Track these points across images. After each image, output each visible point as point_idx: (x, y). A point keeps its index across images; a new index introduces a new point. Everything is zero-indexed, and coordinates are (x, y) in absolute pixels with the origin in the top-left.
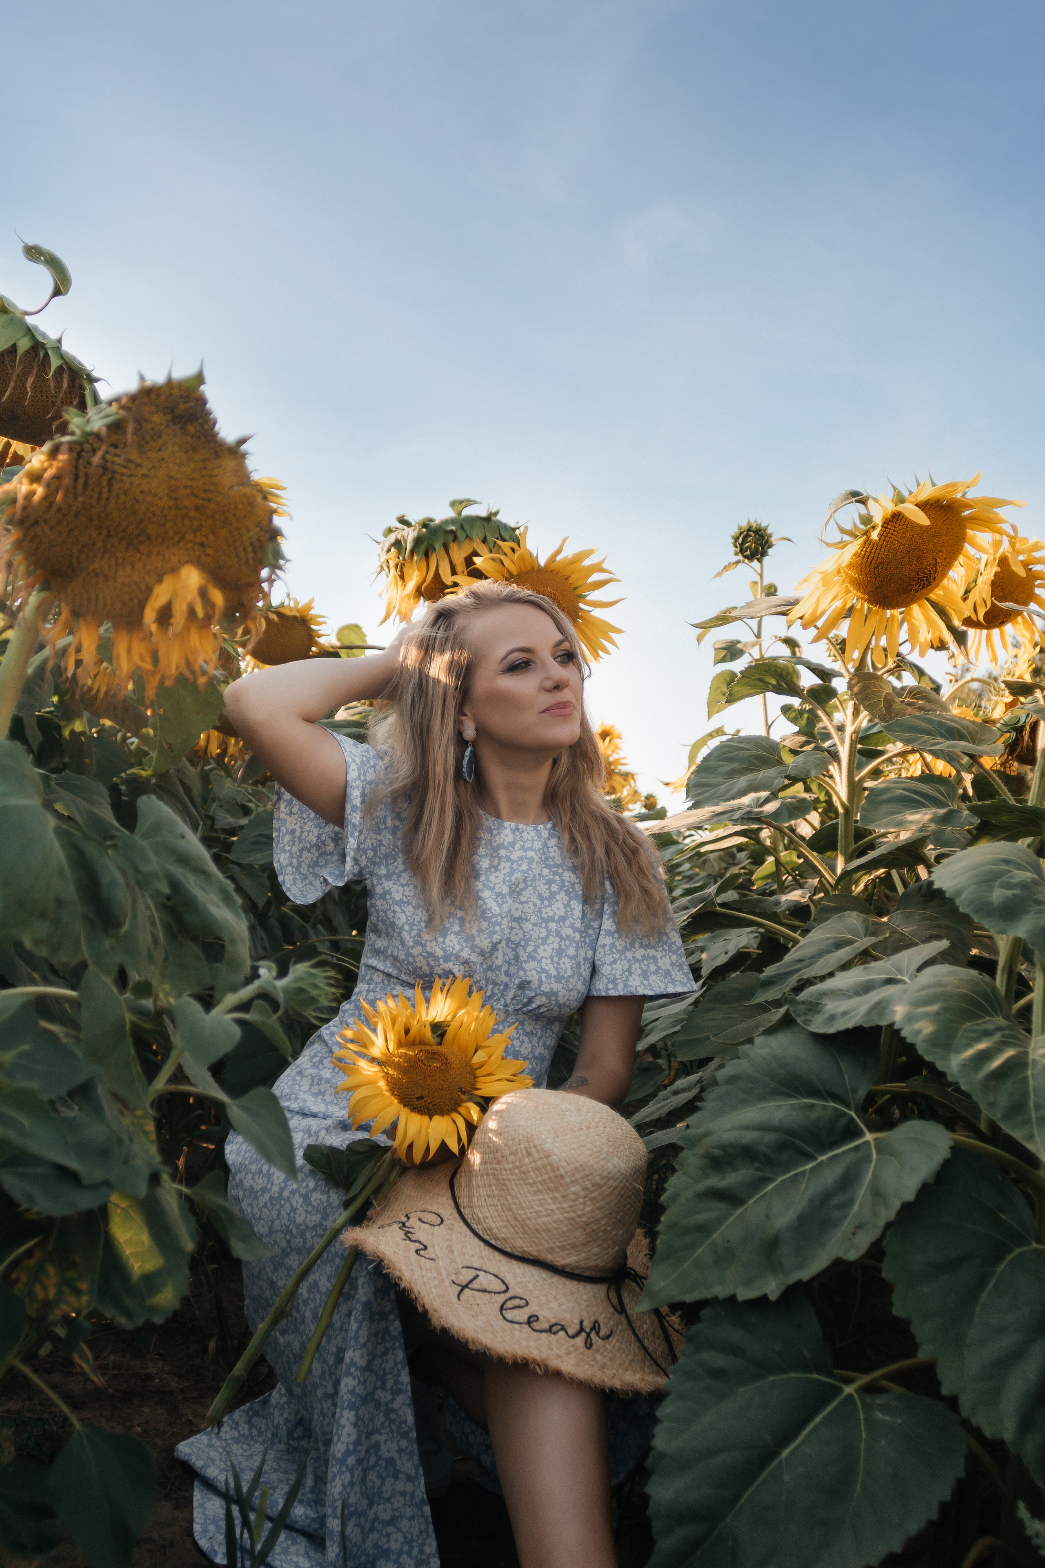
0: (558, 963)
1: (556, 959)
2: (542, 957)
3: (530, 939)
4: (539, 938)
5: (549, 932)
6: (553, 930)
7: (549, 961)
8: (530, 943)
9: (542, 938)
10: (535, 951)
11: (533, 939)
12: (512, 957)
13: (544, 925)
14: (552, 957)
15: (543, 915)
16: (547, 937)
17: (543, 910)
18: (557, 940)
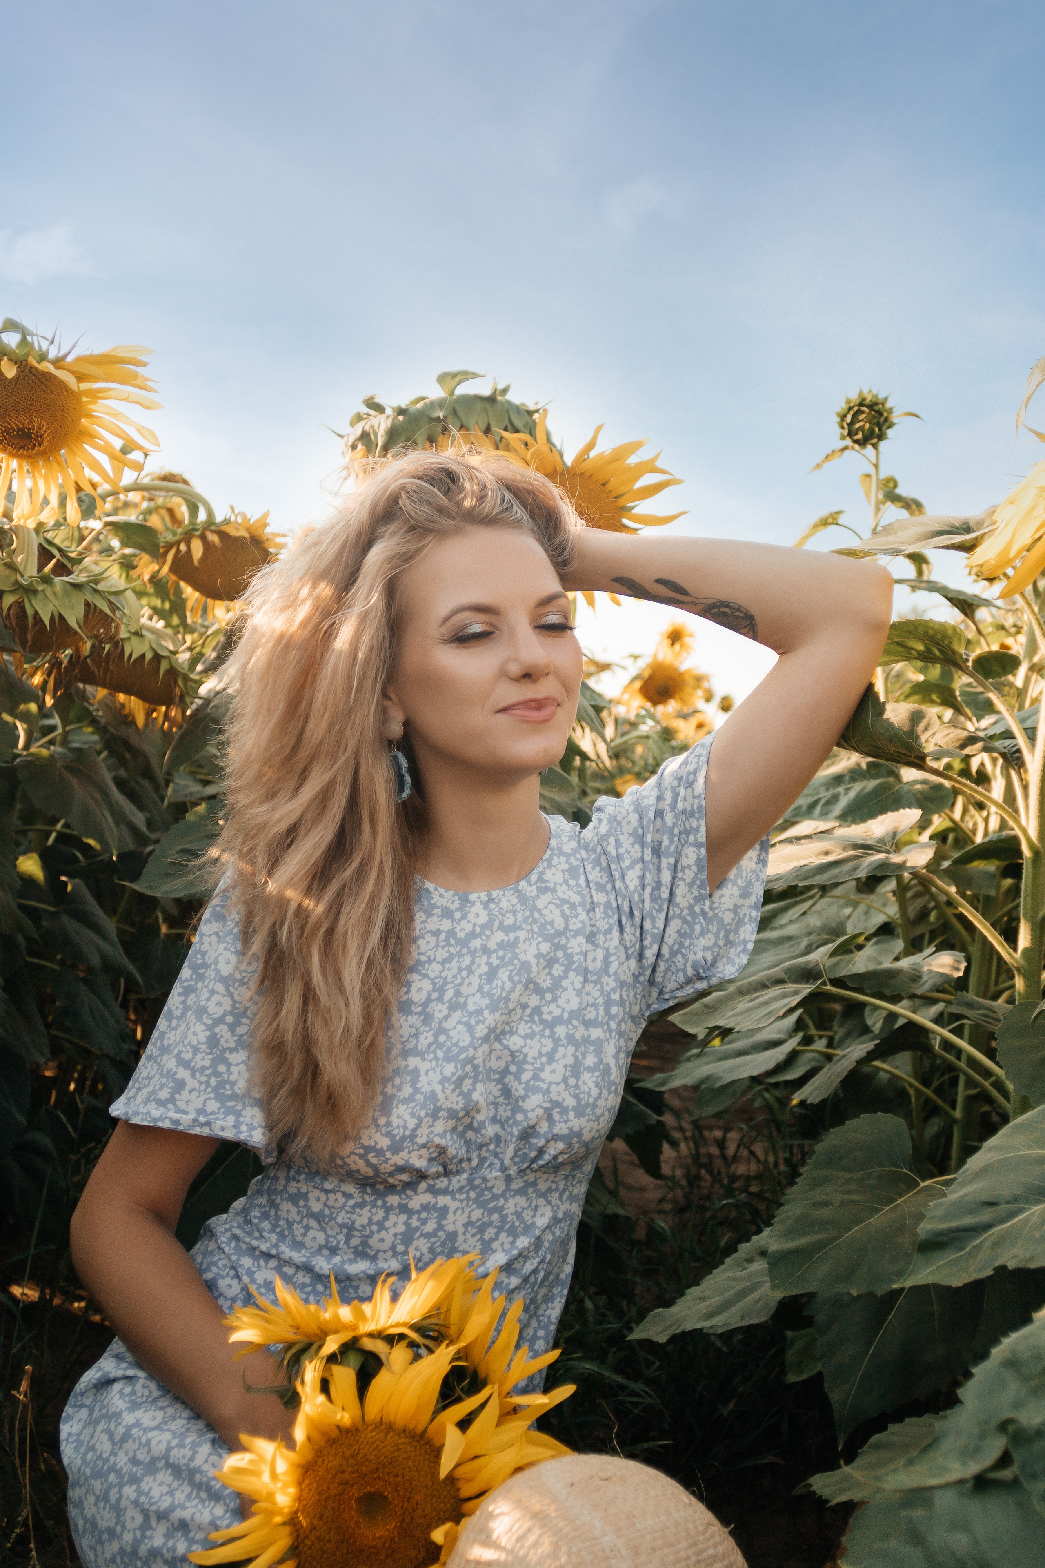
0: (577, 1086)
1: (572, 1081)
2: (550, 1084)
3: (524, 1061)
4: (540, 1055)
5: (556, 1041)
6: (563, 1036)
7: (562, 1086)
8: (526, 1067)
9: (547, 1054)
10: (536, 1077)
11: (529, 1059)
12: (497, 1093)
13: (547, 1032)
14: (565, 1080)
15: (546, 1017)
16: (554, 1050)
17: (545, 1009)
18: (571, 1049)
